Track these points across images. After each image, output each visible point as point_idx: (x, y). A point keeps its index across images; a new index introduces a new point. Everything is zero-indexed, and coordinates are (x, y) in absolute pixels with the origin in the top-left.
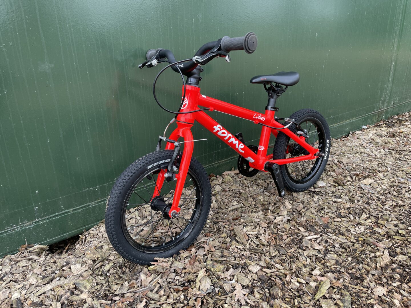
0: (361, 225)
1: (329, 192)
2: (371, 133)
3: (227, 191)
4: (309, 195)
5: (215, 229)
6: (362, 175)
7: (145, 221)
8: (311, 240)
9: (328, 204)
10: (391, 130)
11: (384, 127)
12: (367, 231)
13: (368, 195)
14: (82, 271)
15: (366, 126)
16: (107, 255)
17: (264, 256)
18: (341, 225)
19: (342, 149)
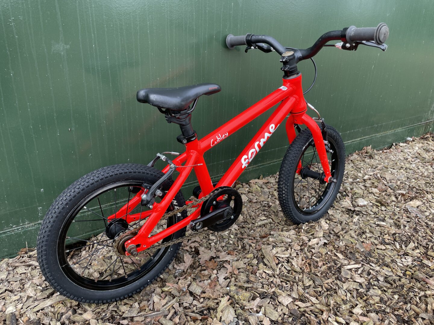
0: (408, 255)
1: (372, 212)
2: (417, 147)
3: (254, 203)
4: (348, 214)
5: (240, 247)
6: (408, 195)
8: (350, 270)
9: (370, 227)
11: (431, 140)
12: (415, 263)
13: (415, 219)
15: (411, 137)
17: (296, 286)
18: (385, 253)
19: (384, 162)
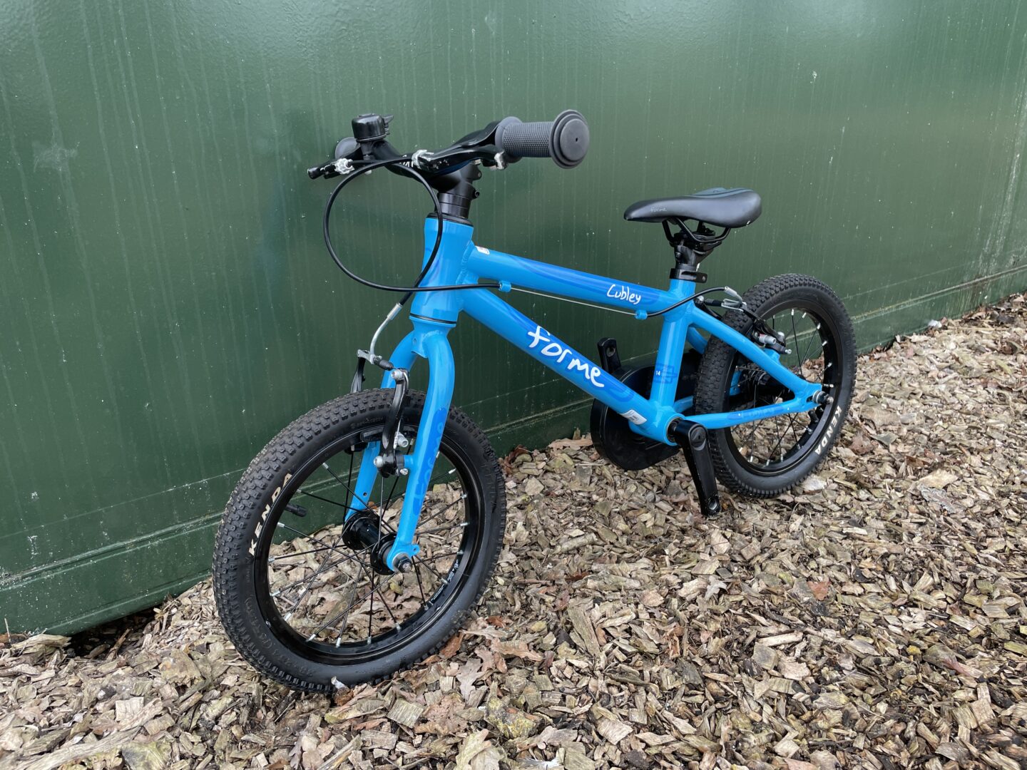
0: (916, 606)
1: (834, 505)
2: (953, 342)
3: (557, 496)
4: (778, 512)
5: (518, 606)
6: (924, 459)
7: (331, 574)
8: (775, 647)
9: (828, 542)
10: (1007, 335)
11: (986, 325)
12: (933, 624)
13: (938, 517)
14: (146, 717)
15: (940, 320)
16: (218, 671)
17: (644, 694)
18: (861, 604)
19: (872, 383)
